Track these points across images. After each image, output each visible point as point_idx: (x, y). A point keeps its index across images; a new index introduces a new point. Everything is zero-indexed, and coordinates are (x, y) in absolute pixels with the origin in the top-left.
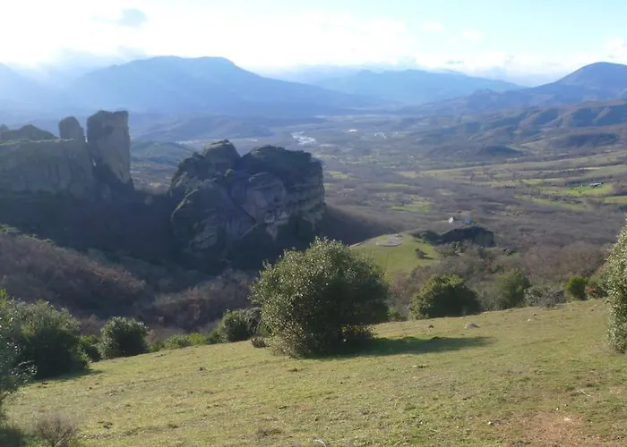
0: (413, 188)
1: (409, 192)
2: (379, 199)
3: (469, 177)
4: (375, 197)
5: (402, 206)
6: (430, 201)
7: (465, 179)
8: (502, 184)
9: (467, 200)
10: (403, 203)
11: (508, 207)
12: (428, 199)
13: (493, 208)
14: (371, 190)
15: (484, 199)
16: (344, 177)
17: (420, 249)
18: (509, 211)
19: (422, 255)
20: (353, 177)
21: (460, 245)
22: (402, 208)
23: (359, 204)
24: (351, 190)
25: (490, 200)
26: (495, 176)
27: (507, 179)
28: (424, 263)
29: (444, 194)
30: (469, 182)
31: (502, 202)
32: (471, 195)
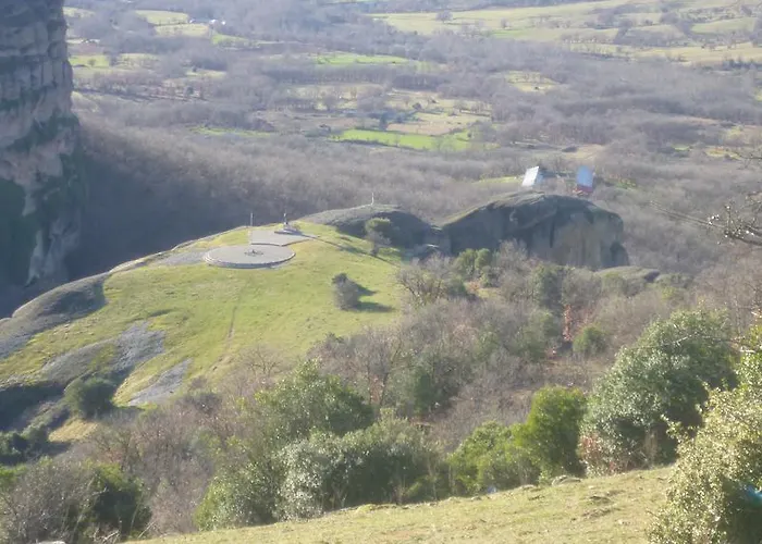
0: (421, 67)
1: (407, 82)
2: (307, 107)
3: (612, 32)
4: (295, 101)
5: (383, 127)
6: (475, 112)
7: (596, 39)
8: (719, 54)
9: (601, 109)
10: (384, 118)
11: (732, 133)
12: (470, 104)
13: (684, 135)
14: (279, 77)
15: (657, 105)
16: (197, 30)
17: (352, 277)
18: (736, 143)
19: (353, 297)
20: (223, 30)
21: (488, 260)
22: (381, 137)
23: (235, 121)
24: (216, 75)
25: (674, 109)
26: (698, 28)
27: (734, 38)
28: (351, 324)
29: (528, 89)
30: (612, 49)
31: (712, 115)
32: (614, 92)
